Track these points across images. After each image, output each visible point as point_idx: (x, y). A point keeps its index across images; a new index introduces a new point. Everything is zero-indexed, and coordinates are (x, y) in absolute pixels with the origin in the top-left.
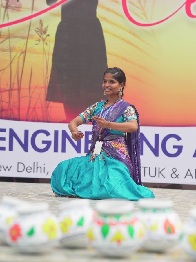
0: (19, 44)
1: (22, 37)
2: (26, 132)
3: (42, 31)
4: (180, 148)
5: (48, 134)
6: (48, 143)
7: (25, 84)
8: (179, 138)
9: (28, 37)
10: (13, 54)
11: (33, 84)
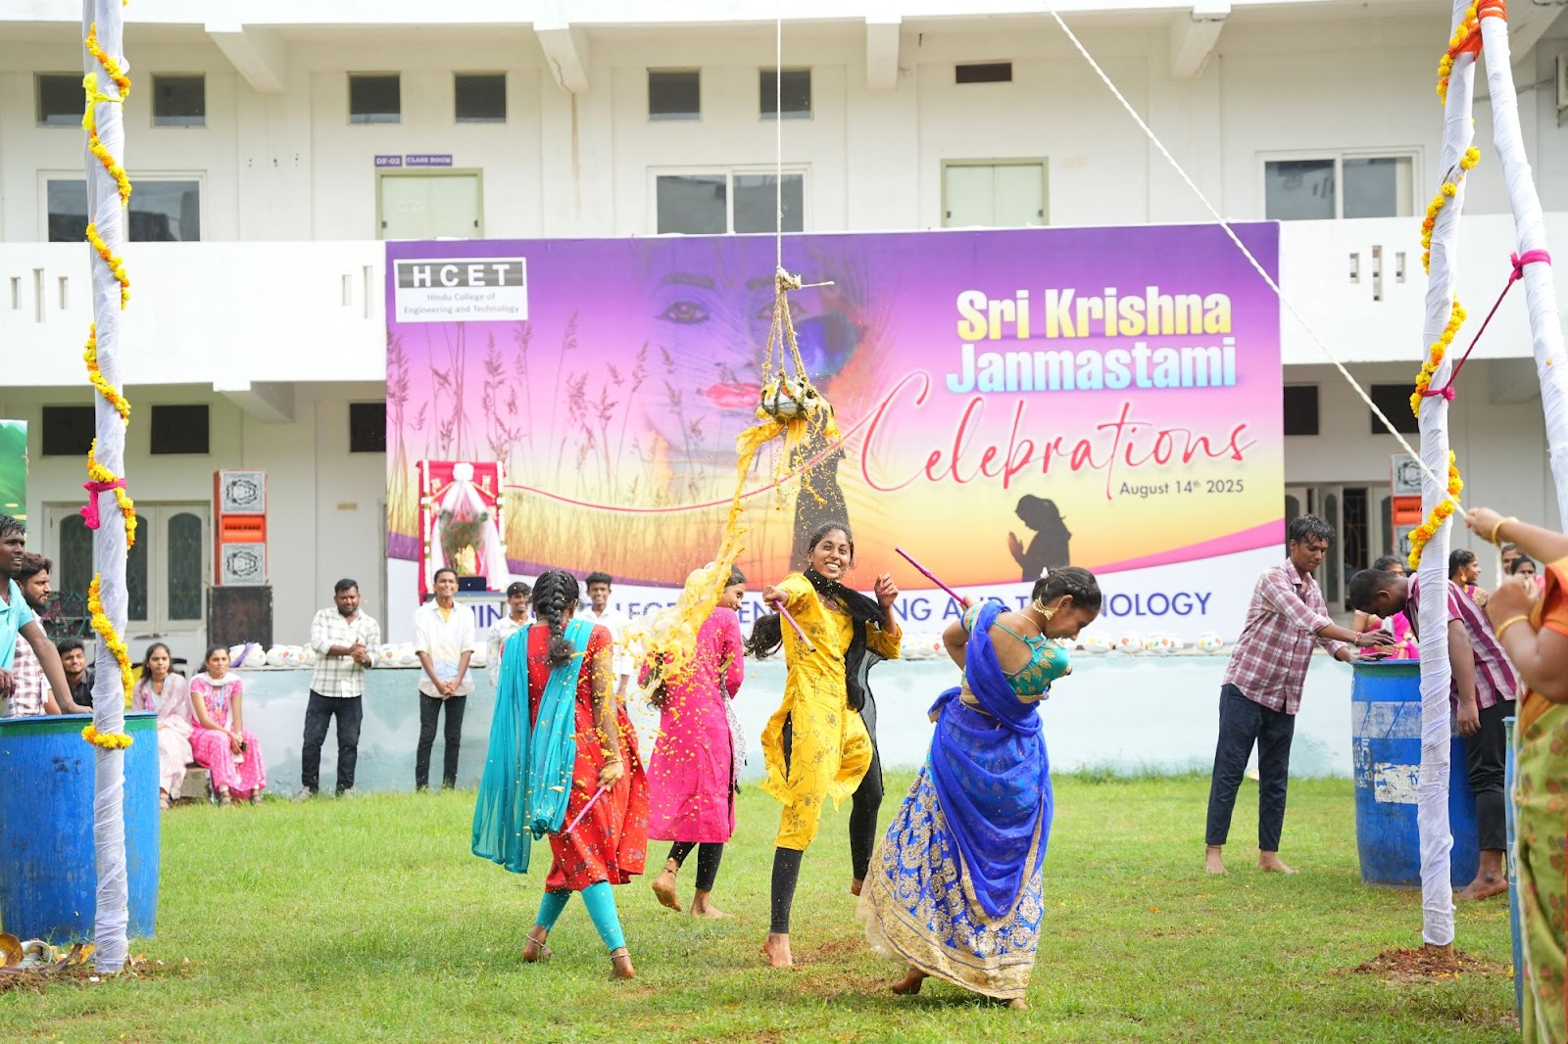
0: (758, 514)
3: (782, 501)
4: (929, 612)
7: (767, 553)
8: (927, 602)
9: (767, 507)
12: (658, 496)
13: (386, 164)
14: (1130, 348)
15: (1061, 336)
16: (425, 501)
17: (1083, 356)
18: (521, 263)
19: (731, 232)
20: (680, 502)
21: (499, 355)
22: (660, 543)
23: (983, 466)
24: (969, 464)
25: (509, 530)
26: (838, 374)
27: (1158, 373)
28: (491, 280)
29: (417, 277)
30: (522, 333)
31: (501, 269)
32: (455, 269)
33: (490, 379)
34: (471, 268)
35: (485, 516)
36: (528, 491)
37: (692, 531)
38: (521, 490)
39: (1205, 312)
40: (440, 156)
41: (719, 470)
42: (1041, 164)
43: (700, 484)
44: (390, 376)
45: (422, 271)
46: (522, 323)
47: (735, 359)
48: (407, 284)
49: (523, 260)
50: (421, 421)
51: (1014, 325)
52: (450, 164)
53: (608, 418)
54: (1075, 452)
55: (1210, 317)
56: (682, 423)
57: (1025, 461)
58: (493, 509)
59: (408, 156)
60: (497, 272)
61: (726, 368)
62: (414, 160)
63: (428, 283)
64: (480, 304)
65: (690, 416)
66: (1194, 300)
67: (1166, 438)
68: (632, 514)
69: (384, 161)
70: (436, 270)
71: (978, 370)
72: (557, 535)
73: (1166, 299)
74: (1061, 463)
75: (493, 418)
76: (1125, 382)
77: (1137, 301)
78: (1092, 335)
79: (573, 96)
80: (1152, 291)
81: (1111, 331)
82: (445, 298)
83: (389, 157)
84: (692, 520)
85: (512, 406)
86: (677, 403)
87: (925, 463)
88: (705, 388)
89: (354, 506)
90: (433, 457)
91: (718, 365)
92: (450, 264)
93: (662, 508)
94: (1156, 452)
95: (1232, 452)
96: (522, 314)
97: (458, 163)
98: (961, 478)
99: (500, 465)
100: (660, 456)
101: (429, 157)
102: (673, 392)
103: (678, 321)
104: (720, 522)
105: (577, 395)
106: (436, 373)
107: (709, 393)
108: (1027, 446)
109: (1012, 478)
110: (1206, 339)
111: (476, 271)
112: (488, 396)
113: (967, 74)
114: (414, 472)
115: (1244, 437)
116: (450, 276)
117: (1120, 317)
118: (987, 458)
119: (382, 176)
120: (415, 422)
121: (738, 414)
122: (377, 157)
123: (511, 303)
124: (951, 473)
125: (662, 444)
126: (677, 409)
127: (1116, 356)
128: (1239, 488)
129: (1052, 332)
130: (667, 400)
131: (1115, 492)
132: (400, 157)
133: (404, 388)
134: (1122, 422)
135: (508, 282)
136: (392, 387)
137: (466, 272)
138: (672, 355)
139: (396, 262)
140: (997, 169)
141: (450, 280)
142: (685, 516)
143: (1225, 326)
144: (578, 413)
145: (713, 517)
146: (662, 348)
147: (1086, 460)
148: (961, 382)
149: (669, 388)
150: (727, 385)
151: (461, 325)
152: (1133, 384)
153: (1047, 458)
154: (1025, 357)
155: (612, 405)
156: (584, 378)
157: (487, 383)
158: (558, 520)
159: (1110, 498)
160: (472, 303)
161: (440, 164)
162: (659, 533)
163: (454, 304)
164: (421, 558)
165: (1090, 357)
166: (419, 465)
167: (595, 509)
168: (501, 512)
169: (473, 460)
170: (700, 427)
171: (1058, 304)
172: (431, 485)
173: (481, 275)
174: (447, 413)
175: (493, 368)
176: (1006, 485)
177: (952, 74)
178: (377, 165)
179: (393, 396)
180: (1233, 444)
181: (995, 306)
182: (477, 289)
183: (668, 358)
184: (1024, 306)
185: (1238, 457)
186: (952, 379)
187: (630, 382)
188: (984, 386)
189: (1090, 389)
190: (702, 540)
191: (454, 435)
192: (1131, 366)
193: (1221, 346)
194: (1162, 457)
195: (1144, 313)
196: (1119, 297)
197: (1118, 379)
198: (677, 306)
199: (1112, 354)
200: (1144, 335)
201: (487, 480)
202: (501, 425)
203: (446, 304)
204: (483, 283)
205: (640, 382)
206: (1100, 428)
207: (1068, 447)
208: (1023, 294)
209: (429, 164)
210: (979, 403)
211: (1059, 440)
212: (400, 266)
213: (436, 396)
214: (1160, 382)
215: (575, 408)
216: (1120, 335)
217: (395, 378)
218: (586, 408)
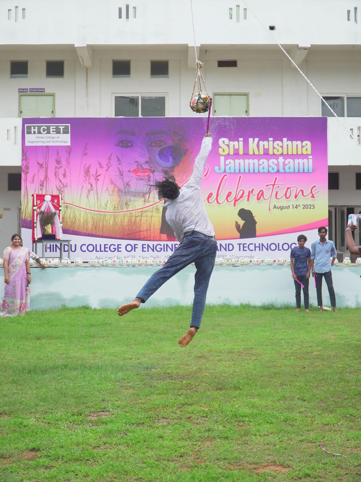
0: (149, 214)
1: (151, 212)
2: (153, 245)
3: (158, 209)
5: (161, 245)
6: (161, 249)
9: (152, 212)
10: (148, 218)
11: (155, 228)
12: (115, 207)
13: (22, 92)
14: (277, 159)
15: (254, 154)
16: (34, 208)
17: (261, 161)
18: (68, 126)
19: (140, 116)
20: (122, 209)
21: (60, 158)
22: (115, 224)
23: (227, 198)
24: (222, 198)
25: (63, 218)
26: (178, 166)
27: (287, 167)
28: (58, 132)
29: (33, 130)
30: (68, 150)
31: (62, 128)
32: (46, 128)
33: (57, 166)
34: (51, 127)
35: (55, 214)
36: (70, 205)
37: (126, 219)
38: (68, 205)
39: (302, 147)
40: (41, 89)
41: (136, 199)
42: (247, 95)
43: (129, 203)
44: (23, 164)
45: (34, 128)
46: (68, 146)
47: (142, 160)
48: (29, 133)
49: (69, 125)
50: (33, 180)
51: (238, 150)
52: (44, 92)
53: (98, 180)
54: (258, 194)
55: (304, 149)
56: (123, 182)
57: (241, 197)
58: (58, 212)
59: (30, 89)
60: (60, 129)
61: (139, 163)
62: (32, 90)
63: (36, 132)
64: (54, 140)
65: (126, 180)
66: (299, 143)
67: (289, 190)
68: (106, 213)
69: (22, 90)
70: (39, 128)
71: (225, 165)
72: (80, 220)
73: (290, 142)
74: (253, 198)
75: (58, 179)
76: (276, 170)
77: (280, 143)
78: (264, 154)
79: (87, 69)
80: (285, 139)
81: (271, 152)
82: (42, 137)
83: (23, 89)
84: (127, 215)
85: (64, 175)
86: (122, 175)
87: (207, 197)
88: (132, 170)
89: (9, 209)
90: (37, 193)
91: (136, 162)
92: (44, 126)
93: (116, 211)
94: (286, 194)
95: (311, 195)
96: (69, 144)
97: (47, 91)
98: (219, 202)
99: (60, 196)
100: (115, 193)
101: (37, 89)
102: (120, 171)
103: (122, 146)
104: (136, 217)
105: (87, 172)
106: (39, 163)
107: (133, 172)
108: (242, 191)
109: (237, 202)
110: (303, 156)
111: (53, 129)
112: (56, 172)
113: (222, 64)
114: (31, 198)
115: (315, 190)
116: (44, 130)
117: (274, 148)
118: (228, 196)
119: (21, 96)
120: (31, 181)
121: (143, 179)
122: (19, 89)
123: (65, 139)
124: (216, 200)
125: (116, 189)
126: (122, 177)
127: (273, 161)
128: (313, 207)
129: (251, 153)
130: (118, 174)
131: (272, 208)
132: (27, 89)
133: (28, 168)
134: (274, 184)
135: (64, 133)
136: (24, 168)
137: (49, 129)
138: (120, 158)
139: (26, 125)
140: (232, 96)
141: (44, 131)
142: (124, 214)
143: (309, 152)
144: (87, 178)
145: (134, 215)
146: (117, 156)
147: (262, 197)
148: (220, 169)
149: (119, 170)
150: (139, 169)
151: (47, 147)
152: (278, 171)
153: (249, 196)
154: (241, 161)
155: (99, 175)
156: (90, 166)
157: (56, 167)
158: (80, 215)
159: (270, 210)
160: (51, 139)
161: (41, 92)
162: (115, 220)
163: (45, 140)
164: (33, 228)
165: (264, 161)
166: (33, 195)
167: (93, 211)
168: (61, 212)
169: (51, 194)
170: (130, 183)
171: (253, 143)
172: (37, 202)
173: (55, 130)
174: (42, 178)
175: (58, 162)
176: (235, 205)
177: (217, 64)
178: (19, 92)
179: (24, 171)
180: (311, 192)
181: (232, 143)
182: (53, 135)
183: (119, 159)
184: (241, 143)
185: (313, 197)
186: (216, 168)
187: (105, 168)
188: (228, 171)
189: (264, 172)
190: (130, 223)
191: (45, 185)
192: (278, 165)
193: (308, 159)
194: (288, 196)
195: (282, 147)
196: (274, 141)
197: (273, 169)
198: (122, 142)
199: (271, 161)
200: (282, 154)
201: (56, 201)
202: (61, 182)
203: (42, 140)
204: (55, 133)
205: (109, 168)
206: (267, 186)
207: (256, 192)
208: (241, 139)
209: (37, 91)
210: (226, 177)
211: (253, 190)
212: (27, 126)
213: (38, 172)
214: (287, 170)
215: (86, 176)
216: (274, 154)
217: (25, 165)
218: (90, 176)
